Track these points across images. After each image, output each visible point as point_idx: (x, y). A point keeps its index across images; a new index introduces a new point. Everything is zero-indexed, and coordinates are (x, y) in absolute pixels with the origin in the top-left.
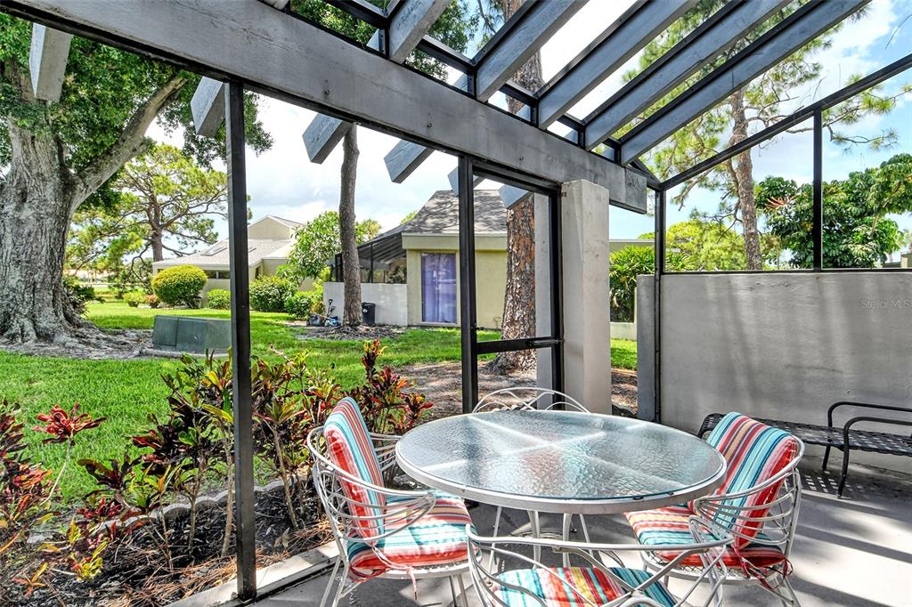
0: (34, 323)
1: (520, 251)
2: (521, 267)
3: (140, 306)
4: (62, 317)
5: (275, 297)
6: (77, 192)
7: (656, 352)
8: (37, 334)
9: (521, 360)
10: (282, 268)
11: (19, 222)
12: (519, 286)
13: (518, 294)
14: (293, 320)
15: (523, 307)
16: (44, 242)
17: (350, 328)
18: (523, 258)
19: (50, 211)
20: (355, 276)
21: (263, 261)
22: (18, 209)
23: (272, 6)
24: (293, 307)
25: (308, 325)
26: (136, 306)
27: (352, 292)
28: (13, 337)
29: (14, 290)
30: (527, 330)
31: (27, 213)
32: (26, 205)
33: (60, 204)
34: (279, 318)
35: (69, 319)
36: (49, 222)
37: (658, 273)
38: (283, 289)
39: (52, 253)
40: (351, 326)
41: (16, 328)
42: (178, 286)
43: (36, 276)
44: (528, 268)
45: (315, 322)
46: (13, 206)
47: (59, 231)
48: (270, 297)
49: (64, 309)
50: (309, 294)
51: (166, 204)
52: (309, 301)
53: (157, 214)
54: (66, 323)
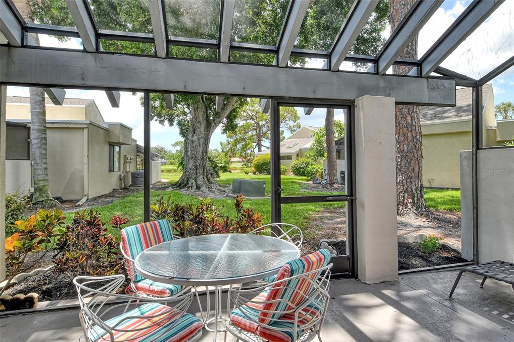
0: (196, 182)
1: (400, 137)
2: (401, 147)
3: (250, 174)
4: (206, 179)
5: (304, 168)
6: (212, 127)
7: (474, 208)
8: (197, 187)
9: (401, 209)
10: (307, 154)
11: (192, 142)
12: (399, 160)
13: (400, 165)
14: (308, 180)
15: (402, 174)
16: (201, 149)
17: (329, 185)
18: (403, 142)
19: (202, 136)
20: (333, 156)
21: (300, 149)
22: (193, 136)
23: (161, 58)
24: (309, 173)
25: (313, 183)
26: (248, 174)
27: (331, 165)
28: (189, 187)
29: (191, 169)
30: (405, 189)
31: (195, 138)
32: (195, 135)
33: (206, 133)
34: (302, 179)
35: (208, 180)
36: (202, 141)
37: (474, 149)
38: (307, 164)
39: (203, 153)
40: (330, 184)
41: (190, 184)
42: (262, 164)
43: (197, 163)
44: (406, 148)
45: (317, 182)
46: (191, 136)
47: (205, 144)
48: (301, 168)
49: (207, 176)
50: (316, 167)
51: (264, 125)
52: (317, 170)
53: (260, 131)
54: (207, 182)
